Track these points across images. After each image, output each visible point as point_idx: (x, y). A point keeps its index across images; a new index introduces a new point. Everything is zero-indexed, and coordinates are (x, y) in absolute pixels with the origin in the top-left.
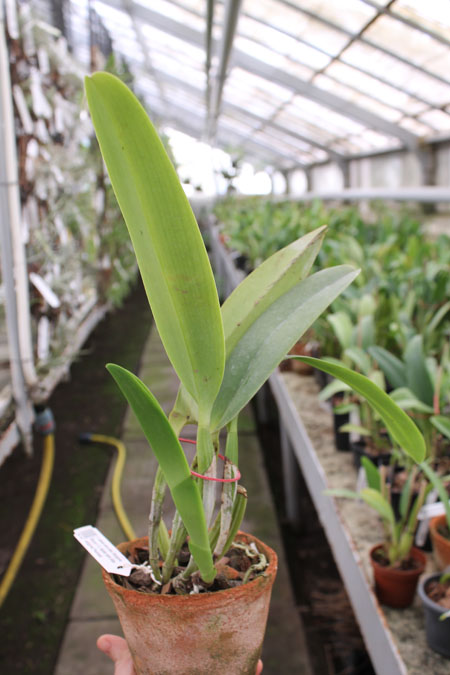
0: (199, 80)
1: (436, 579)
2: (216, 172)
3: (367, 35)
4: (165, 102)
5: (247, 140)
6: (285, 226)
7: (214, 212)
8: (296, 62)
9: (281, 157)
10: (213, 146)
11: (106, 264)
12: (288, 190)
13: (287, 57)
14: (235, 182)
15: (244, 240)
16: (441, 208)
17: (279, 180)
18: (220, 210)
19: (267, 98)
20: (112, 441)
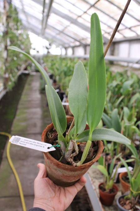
0: (40, 16)
1: (123, 197)
2: (43, 47)
3: (96, 5)
4: (29, 23)
5: (54, 37)
6: (66, 66)
7: (43, 59)
8: (72, 13)
9: (65, 43)
10: (43, 38)
11: (7, 76)
12: (66, 54)
13: (69, 11)
14: (50, 50)
15: (53, 69)
16: (115, 63)
17: (64, 50)
18: (45, 59)
19: (62, 24)
20: (7, 134)
